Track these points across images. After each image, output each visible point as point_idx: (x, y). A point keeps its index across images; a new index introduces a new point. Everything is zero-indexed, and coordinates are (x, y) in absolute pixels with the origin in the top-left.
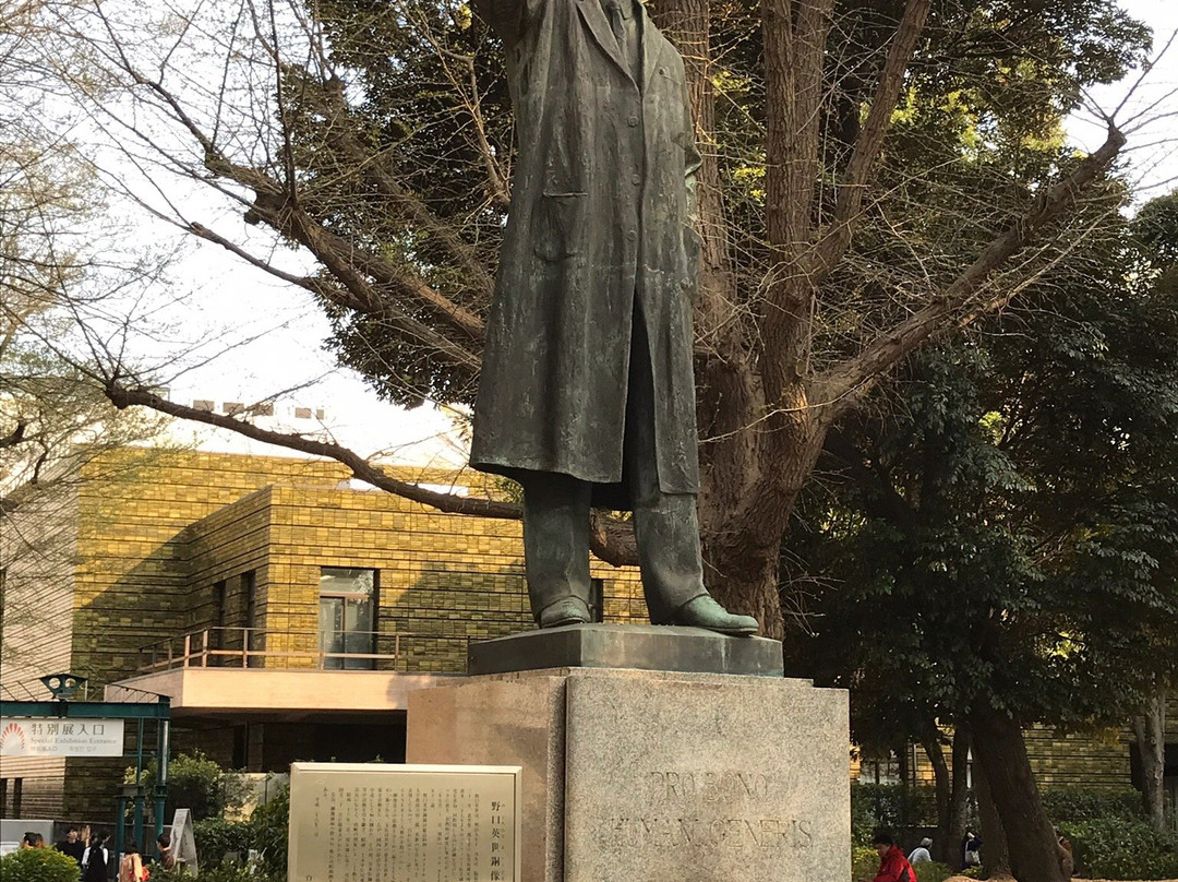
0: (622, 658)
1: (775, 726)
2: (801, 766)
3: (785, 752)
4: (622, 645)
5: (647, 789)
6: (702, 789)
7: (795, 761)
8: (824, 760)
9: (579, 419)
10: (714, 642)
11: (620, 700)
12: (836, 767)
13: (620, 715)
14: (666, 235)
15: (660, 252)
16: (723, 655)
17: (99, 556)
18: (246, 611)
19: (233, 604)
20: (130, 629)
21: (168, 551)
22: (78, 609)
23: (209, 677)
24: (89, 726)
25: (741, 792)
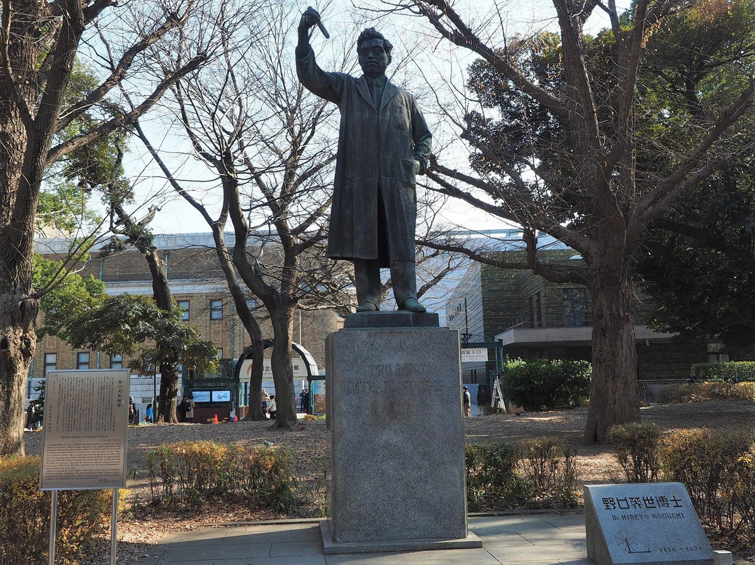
0: (366, 323)
1: (426, 346)
2: (438, 360)
3: (430, 355)
4: (367, 319)
5: (369, 371)
6: (394, 371)
7: (435, 358)
9: (360, 237)
14: (392, 164)
15: (389, 171)
16: (411, 320)
17: (490, 291)
18: (539, 307)
19: (535, 305)
20: (503, 315)
21: (514, 287)
22: (484, 310)
23: (523, 331)
24: (475, 351)
25: (412, 371)
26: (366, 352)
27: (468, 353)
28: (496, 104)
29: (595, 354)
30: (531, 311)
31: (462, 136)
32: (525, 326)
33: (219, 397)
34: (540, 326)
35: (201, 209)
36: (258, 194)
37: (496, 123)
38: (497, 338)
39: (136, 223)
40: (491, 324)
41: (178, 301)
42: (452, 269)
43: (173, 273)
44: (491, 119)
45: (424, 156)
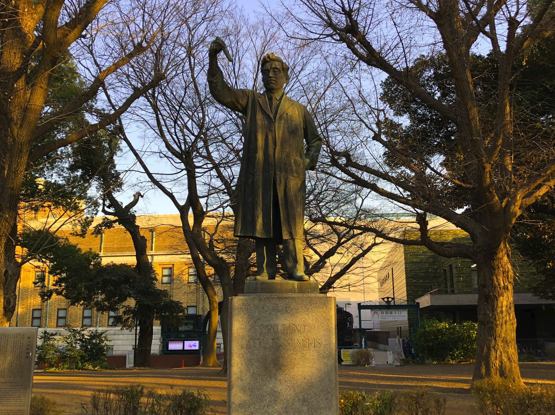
0: (259, 290)
2: (316, 321)
3: (309, 317)
4: (260, 287)
6: (280, 329)
7: (314, 320)
8: (324, 319)
11: (249, 303)
12: (328, 321)
13: (249, 308)
16: (296, 287)
17: (411, 262)
18: (452, 276)
19: (448, 274)
20: (422, 283)
21: (431, 260)
22: (407, 278)
23: (437, 296)
24: (397, 312)
25: (295, 330)
27: (391, 313)
28: (405, 113)
29: (480, 317)
30: (446, 279)
31: (374, 138)
32: (439, 292)
33: (190, 346)
34: (453, 292)
35: (171, 196)
36: (218, 183)
37: (406, 127)
38: (417, 301)
39: (124, 207)
40: (413, 290)
41: (163, 268)
42: (378, 244)
43: (159, 246)
44: (401, 124)
45: (314, 155)
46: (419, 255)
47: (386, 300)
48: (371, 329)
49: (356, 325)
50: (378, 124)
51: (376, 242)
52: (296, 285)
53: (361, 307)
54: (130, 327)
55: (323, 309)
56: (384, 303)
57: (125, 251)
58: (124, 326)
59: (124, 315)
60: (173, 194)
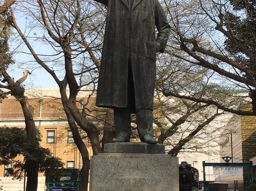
0: (116, 150)
1: (154, 167)
2: (162, 177)
3: (157, 173)
4: (116, 147)
5: (115, 183)
6: (132, 183)
7: (160, 176)
8: (169, 175)
9: (117, 93)
10: (144, 145)
11: (106, 161)
12: (172, 177)
13: (106, 165)
14: (138, 45)
15: (136, 49)
16: (146, 149)
17: (247, 129)
22: (243, 141)
24: (234, 169)
25: (144, 184)
26: (113, 170)
27: (229, 169)
28: (243, 8)
31: (216, 28)
35: (52, 73)
36: (90, 63)
37: (243, 20)
38: (251, 160)
39: (15, 82)
40: (247, 151)
41: (48, 131)
42: (220, 114)
43: (45, 113)
44: (239, 17)
45: (163, 40)
46: (252, 123)
47: (225, 159)
48: (213, 182)
49: (201, 179)
50: (220, 16)
51: (219, 112)
52: (146, 146)
53: (205, 164)
54: (19, 177)
55: (168, 166)
56: (224, 162)
57: (18, 117)
58: (15, 177)
59: (15, 168)
60: (54, 72)
